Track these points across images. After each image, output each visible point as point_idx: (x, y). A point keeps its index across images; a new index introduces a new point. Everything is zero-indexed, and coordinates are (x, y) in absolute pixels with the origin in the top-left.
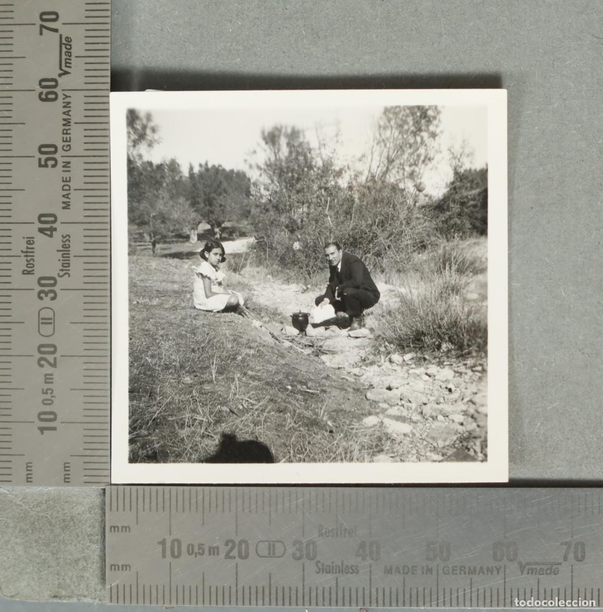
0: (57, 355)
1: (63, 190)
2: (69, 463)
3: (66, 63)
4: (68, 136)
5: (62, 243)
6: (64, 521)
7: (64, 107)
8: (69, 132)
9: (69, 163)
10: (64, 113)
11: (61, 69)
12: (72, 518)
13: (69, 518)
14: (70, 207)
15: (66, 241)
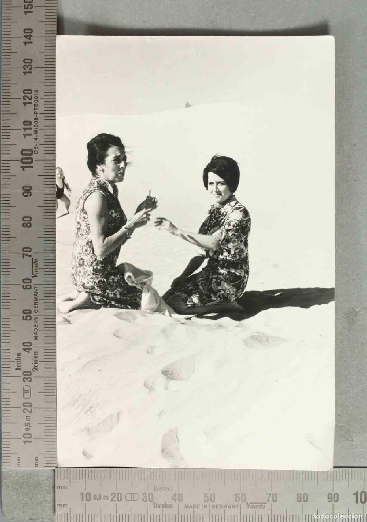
0: (32, 407)
1: (34, 331)
2: (37, 458)
3: (35, 271)
4: (36, 306)
5: (34, 356)
6: (35, 484)
7: (35, 292)
8: (37, 304)
9: (37, 318)
10: (34, 295)
11: (33, 274)
12: (39, 483)
13: (37, 483)
14: (38, 339)
15: (36, 354)
